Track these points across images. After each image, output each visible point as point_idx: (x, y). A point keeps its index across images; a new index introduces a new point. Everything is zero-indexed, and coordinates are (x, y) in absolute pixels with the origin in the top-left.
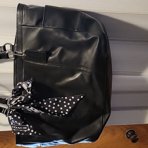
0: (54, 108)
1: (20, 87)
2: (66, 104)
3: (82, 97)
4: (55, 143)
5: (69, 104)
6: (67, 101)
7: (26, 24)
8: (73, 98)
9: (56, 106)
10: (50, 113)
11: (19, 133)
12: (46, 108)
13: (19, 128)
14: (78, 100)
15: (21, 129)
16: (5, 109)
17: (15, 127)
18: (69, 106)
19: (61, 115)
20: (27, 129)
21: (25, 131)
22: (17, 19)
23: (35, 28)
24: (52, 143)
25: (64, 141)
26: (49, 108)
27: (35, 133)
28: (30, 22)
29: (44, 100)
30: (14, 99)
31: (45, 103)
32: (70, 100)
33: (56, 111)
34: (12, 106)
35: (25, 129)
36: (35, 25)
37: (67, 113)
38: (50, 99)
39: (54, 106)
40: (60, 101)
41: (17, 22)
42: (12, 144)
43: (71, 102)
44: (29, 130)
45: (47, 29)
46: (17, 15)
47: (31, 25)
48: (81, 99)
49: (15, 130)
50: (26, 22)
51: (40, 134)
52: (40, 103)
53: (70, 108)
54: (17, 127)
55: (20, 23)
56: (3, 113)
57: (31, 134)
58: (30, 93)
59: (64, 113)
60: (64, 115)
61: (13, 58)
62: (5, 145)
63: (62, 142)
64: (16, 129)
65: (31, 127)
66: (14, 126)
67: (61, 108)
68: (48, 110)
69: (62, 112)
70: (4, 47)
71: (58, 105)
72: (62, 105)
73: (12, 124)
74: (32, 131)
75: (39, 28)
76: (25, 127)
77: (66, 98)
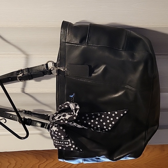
0: (97, 123)
1: (66, 106)
2: (109, 119)
3: (125, 112)
4: (97, 159)
5: (112, 119)
6: (111, 116)
7: (70, 41)
8: (116, 113)
9: (99, 121)
10: (93, 128)
11: (60, 148)
12: (89, 123)
13: (61, 143)
14: (122, 115)
15: (62, 144)
16: (47, 124)
17: (57, 142)
18: (112, 121)
19: (104, 131)
20: (69, 144)
21: (67, 146)
22: (61, 36)
23: (78, 45)
24: (94, 158)
25: (106, 157)
26: (91, 123)
27: (77, 148)
28: (73, 40)
29: (87, 115)
30: (58, 115)
31: (88, 118)
32: (113, 115)
33: (99, 126)
34: (55, 121)
35: (67, 144)
36: (78, 43)
37: (110, 128)
38: (92, 114)
39: (97, 121)
40: (103, 116)
41: (61, 39)
42: (54, 160)
43: (114, 118)
44: (70, 145)
45: (90, 47)
46: (61, 32)
47: (74, 43)
48: (124, 114)
49: (56, 144)
50: (69, 40)
51: (81, 150)
52: (83, 118)
53: (113, 123)
54: (59, 141)
55: (63, 40)
56: (46, 128)
57: (72, 149)
58: (77, 114)
59: (107, 128)
60: (107, 130)
61: (56, 74)
62: (47, 160)
63: (104, 158)
64: (58, 144)
65: (73, 142)
66: (56, 140)
67: (104, 124)
68: (91, 125)
69: (105, 127)
70: (47, 65)
71: (101, 120)
72: (105, 120)
73: (54, 138)
74: (74, 146)
75: (83, 46)
76: (67, 142)
77: (109, 113)
